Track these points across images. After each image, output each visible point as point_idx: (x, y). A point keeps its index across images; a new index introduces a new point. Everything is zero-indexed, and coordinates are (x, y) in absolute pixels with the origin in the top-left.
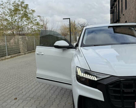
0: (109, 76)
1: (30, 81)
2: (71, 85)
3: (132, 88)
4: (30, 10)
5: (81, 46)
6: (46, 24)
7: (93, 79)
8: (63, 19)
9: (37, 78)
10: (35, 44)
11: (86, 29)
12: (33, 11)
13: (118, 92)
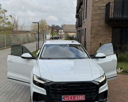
0: (50, 81)
1: (2, 79)
2: (30, 83)
3: (61, 88)
5: (40, 59)
6: (17, 22)
7: (42, 83)
10: (5, 41)
11: (45, 45)
12: (6, 11)
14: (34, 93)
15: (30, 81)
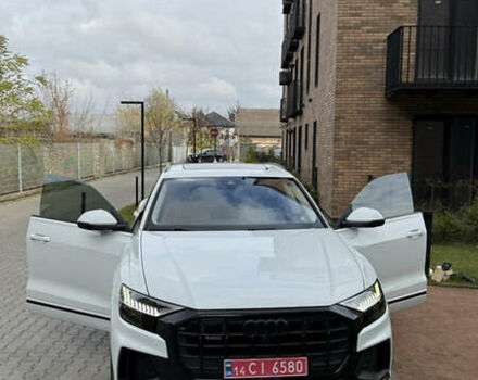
0: (180, 308)
2: (109, 319)
3: (220, 332)
4: (12, 56)
5: (145, 229)
6: (65, 99)
7: (152, 314)
8: (122, 103)
9: (28, 301)
11: (164, 180)
13: (194, 340)
14: (125, 352)
15: (109, 312)
